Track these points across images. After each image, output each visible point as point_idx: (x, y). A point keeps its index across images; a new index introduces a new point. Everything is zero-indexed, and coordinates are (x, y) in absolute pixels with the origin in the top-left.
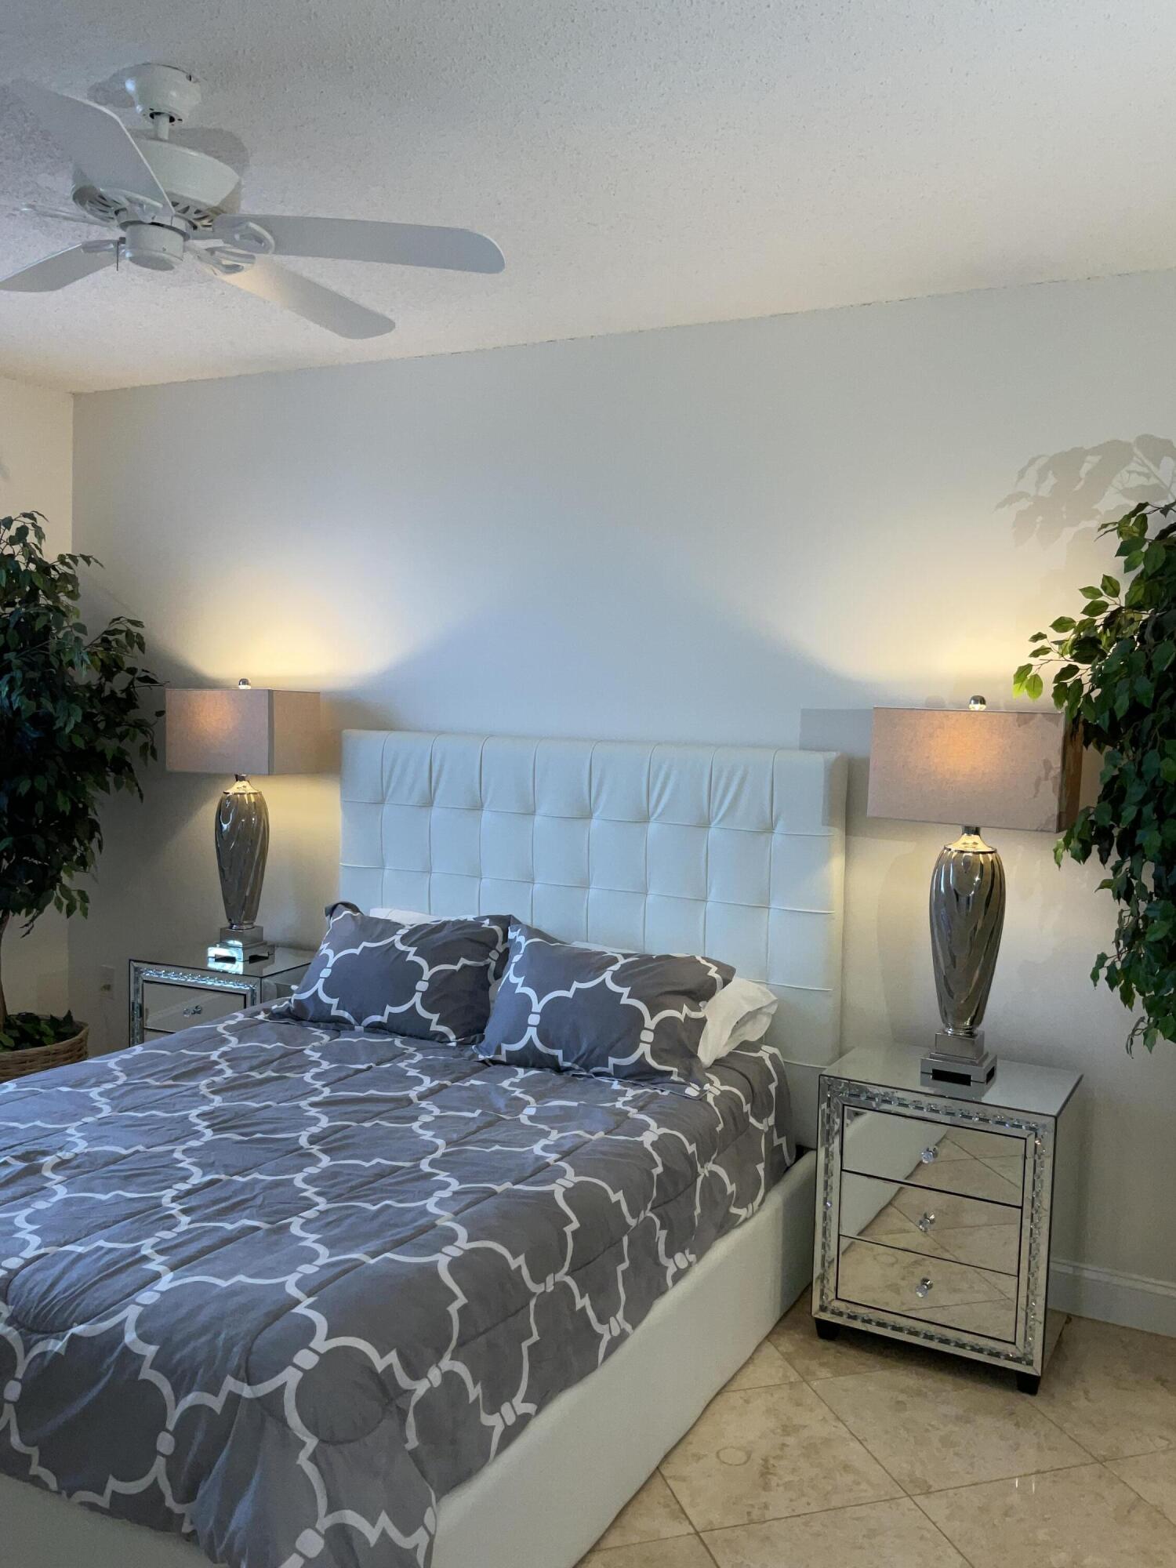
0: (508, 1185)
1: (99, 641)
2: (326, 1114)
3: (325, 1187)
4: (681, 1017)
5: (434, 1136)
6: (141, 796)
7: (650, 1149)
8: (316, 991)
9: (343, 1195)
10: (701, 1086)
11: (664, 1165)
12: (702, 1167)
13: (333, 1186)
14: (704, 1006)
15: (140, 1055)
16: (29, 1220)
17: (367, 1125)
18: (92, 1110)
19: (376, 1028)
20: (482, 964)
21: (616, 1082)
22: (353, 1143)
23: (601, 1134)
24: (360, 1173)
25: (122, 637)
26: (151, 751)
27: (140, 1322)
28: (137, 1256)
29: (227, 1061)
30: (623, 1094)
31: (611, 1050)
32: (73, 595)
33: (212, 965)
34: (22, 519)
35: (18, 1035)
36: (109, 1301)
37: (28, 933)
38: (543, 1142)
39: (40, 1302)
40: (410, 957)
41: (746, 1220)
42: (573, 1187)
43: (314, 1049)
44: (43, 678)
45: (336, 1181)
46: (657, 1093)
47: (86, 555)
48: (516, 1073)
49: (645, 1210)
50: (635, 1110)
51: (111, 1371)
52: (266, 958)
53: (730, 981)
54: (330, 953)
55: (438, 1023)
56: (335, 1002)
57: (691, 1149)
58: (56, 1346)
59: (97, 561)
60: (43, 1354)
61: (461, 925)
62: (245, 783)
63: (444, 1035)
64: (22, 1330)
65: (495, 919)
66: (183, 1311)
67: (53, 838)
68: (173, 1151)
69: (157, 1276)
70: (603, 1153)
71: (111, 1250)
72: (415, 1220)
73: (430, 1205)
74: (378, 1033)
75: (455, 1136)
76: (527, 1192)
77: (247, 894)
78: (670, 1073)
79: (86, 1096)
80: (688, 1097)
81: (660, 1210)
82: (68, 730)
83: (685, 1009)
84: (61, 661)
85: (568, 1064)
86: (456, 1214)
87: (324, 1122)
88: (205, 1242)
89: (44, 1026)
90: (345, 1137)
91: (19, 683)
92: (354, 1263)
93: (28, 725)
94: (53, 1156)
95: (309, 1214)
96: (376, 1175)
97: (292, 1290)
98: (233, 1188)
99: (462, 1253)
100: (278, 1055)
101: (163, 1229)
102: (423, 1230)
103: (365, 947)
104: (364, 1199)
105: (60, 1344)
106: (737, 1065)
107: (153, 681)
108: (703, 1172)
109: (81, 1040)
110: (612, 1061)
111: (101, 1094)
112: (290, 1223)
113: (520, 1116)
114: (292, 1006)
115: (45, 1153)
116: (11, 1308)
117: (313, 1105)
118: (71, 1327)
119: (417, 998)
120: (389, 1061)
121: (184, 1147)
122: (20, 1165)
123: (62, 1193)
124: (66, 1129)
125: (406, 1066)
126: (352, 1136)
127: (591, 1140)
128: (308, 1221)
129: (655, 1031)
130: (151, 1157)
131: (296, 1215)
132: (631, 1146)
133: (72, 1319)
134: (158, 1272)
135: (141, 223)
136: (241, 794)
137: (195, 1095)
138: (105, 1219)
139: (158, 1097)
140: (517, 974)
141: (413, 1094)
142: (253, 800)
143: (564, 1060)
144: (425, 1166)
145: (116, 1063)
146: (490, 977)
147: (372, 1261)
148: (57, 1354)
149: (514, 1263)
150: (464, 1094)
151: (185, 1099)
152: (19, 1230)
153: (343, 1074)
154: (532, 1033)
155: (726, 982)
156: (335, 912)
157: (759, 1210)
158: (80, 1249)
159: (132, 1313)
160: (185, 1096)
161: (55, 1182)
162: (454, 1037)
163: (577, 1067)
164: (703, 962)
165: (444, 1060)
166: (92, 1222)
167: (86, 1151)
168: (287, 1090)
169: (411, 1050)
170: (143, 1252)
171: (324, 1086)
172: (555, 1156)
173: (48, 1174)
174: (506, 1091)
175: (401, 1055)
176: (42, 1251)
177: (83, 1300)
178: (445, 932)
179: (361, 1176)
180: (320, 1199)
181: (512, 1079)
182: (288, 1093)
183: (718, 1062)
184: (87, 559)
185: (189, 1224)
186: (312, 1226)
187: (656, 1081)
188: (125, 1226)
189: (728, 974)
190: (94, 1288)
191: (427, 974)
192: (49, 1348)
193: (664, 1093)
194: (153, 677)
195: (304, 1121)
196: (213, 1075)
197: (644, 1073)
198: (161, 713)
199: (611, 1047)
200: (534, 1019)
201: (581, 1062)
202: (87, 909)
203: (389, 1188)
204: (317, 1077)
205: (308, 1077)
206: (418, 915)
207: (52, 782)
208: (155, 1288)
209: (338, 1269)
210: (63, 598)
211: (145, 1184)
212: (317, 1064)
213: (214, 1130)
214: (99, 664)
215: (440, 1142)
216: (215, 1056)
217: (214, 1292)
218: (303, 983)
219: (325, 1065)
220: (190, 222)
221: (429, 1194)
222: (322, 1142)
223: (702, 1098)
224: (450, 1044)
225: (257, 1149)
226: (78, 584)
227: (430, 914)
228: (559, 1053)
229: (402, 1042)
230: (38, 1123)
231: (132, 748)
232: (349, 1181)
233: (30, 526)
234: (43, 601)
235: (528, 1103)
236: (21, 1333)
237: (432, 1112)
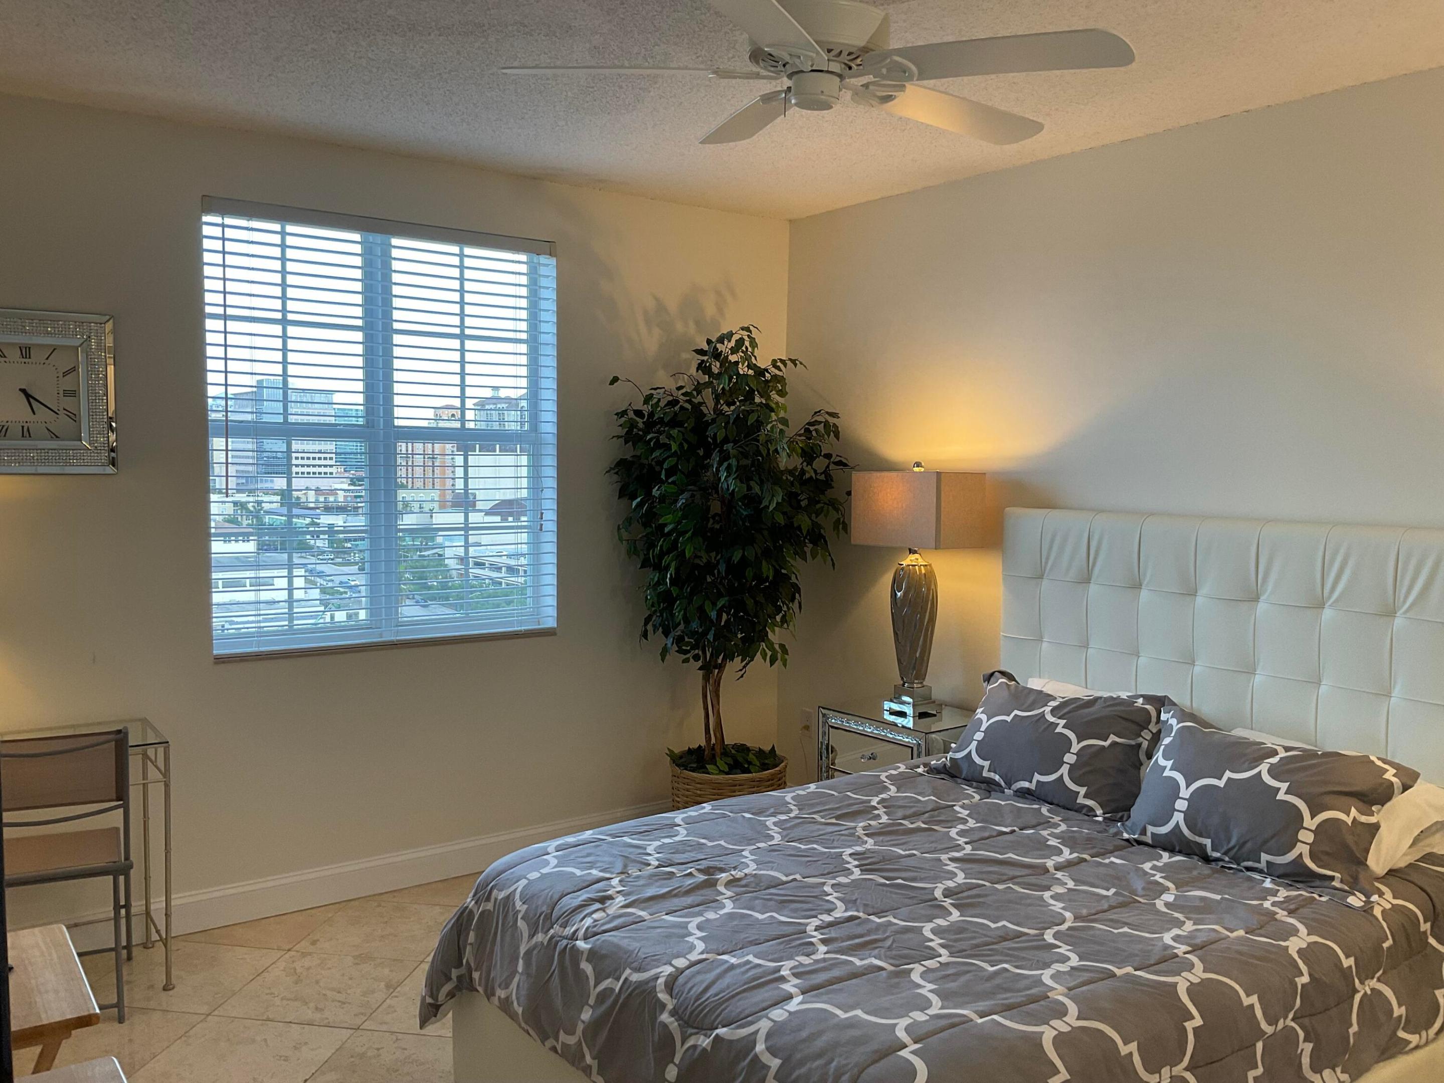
0: (1129, 969)
1: (802, 431)
2: (962, 870)
3: (950, 940)
4: (1349, 821)
5: (1063, 908)
6: (833, 565)
7: (1296, 956)
8: (970, 752)
9: (965, 950)
10: (1368, 896)
11: (1310, 975)
12: (1362, 983)
13: (956, 941)
14: (1379, 811)
15: (813, 792)
16: (699, 927)
17: (1000, 887)
18: (765, 837)
19: (1024, 794)
20: (1133, 742)
21: (1268, 880)
22: (984, 903)
23: (1241, 933)
24: (984, 932)
25: (821, 427)
26: (843, 526)
27: (769, 1036)
28: (777, 975)
29: (885, 807)
30: (1275, 893)
31: (1264, 846)
32: (782, 393)
33: (888, 717)
34: (741, 332)
35: (732, 763)
36: (747, 1012)
37: (742, 676)
38: (1176, 931)
39: (696, 1000)
40: (1059, 729)
41: (1417, 1047)
42: (1199, 984)
43: (963, 807)
44: (753, 465)
45: (961, 936)
46: (1314, 899)
47: (793, 358)
48: (1161, 856)
49: (1286, 1018)
50: (1285, 913)
51: (744, 1073)
52: (935, 715)
53: (1411, 787)
54: (984, 717)
55: (1085, 796)
56: (987, 764)
57: (1348, 962)
58: (704, 1042)
59: (801, 363)
60: (694, 1047)
61: (1116, 702)
62: (917, 556)
63: (1091, 809)
64: (681, 1022)
65: (1148, 699)
66: (804, 1034)
67: (761, 598)
68: (824, 884)
69: (790, 997)
70: (1239, 953)
71: (759, 965)
72: (1029, 988)
73: (1046, 975)
74: (1027, 798)
75: (1084, 912)
76: (1148, 979)
77: (918, 655)
78: (1332, 878)
79: (763, 824)
80: (1349, 907)
81: (1306, 1021)
82: (771, 508)
83: (1353, 812)
84: (768, 450)
85: (1217, 855)
86: (1070, 989)
87: (960, 878)
88: (836, 973)
89: (751, 757)
90: (979, 896)
91: (734, 469)
92: (962, 1019)
93: (740, 504)
94: (728, 874)
95: (931, 963)
96: (1000, 937)
97: (901, 1034)
98: (869, 926)
99: (1069, 1029)
100: (929, 808)
101: (803, 955)
102: (1034, 1000)
103: (1016, 715)
104: (981, 958)
105: (708, 1041)
106: (1415, 877)
107: (845, 465)
108: (1364, 989)
109: (780, 772)
110: (1265, 857)
111: (775, 824)
112: (912, 969)
113: (1157, 901)
114: (948, 764)
115: (722, 870)
116: (675, 1001)
117: (952, 860)
118: (717, 1028)
119: (1064, 770)
120: (1033, 827)
121: (834, 882)
122: (702, 877)
123: (729, 907)
124: (743, 850)
125: (1048, 835)
126: (986, 896)
127: (1229, 937)
128: (929, 970)
129: (1315, 832)
130: (804, 887)
131: (919, 962)
132: (1273, 950)
133: (717, 1022)
134: (791, 994)
135: (802, 72)
136: (913, 566)
137: (852, 835)
138: (757, 937)
139: (821, 832)
140: (1166, 757)
141: (1050, 864)
142: (923, 572)
143: (1213, 850)
144: (1049, 937)
145: (792, 798)
146: (1142, 757)
147: (980, 1021)
148: (704, 1050)
149: (1124, 1050)
150: (1102, 870)
151: (843, 838)
152: (691, 934)
153: (986, 834)
154: (1178, 818)
155: (1406, 788)
156: (992, 679)
157: (1434, 1040)
158: (733, 960)
159: (764, 1025)
160: (842, 835)
161: (725, 896)
162: (1101, 811)
163: (1227, 859)
164: (1379, 763)
165: (1087, 834)
166: (748, 937)
167: (754, 872)
168: (932, 842)
169: (1057, 819)
170: (782, 973)
171: (966, 843)
172: (1185, 948)
173: (721, 888)
174: (1146, 873)
175: (1046, 823)
176: (704, 956)
177: (727, 1007)
178: (1097, 706)
179: (986, 936)
180: (943, 951)
181: (1155, 862)
182: (934, 845)
183: (1392, 872)
184: (794, 362)
185: (825, 953)
186: (931, 976)
187: (1313, 884)
188: (772, 946)
189: (1409, 779)
190: (739, 997)
191: (1075, 748)
192: (699, 1043)
193: (1323, 899)
194: (844, 461)
195: (942, 874)
196: (869, 819)
197: (1299, 875)
198: (849, 493)
199: (1265, 842)
200: (1181, 805)
201: (1232, 853)
202: (786, 660)
203: (1011, 952)
204: (961, 833)
205: (953, 832)
206: (1071, 688)
207: (759, 552)
208: (785, 1007)
209: (944, 1022)
210: (774, 396)
211: (795, 910)
212: (964, 821)
213: (861, 870)
214: (800, 451)
215: (1068, 915)
216: (874, 801)
217: (836, 1021)
218: (959, 742)
219: (972, 823)
220: (845, 64)
221: (1047, 966)
222: (955, 897)
223: (1367, 909)
224: (1097, 819)
225: (896, 893)
226: (786, 384)
227: (1087, 688)
228: (1208, 842)
229: (1048, 811)
230: (722, 843)
231: (826, 523)
232: (974, 938)
233: (746, 338)
234: (757, 400)
235: (1168, 889)
236: (679, 1025)
237: (1066, 884)
